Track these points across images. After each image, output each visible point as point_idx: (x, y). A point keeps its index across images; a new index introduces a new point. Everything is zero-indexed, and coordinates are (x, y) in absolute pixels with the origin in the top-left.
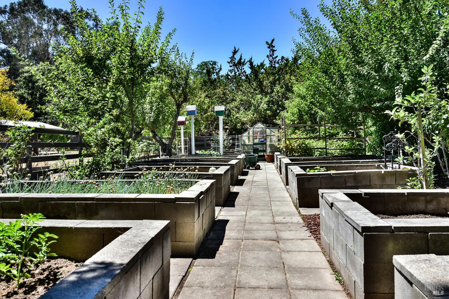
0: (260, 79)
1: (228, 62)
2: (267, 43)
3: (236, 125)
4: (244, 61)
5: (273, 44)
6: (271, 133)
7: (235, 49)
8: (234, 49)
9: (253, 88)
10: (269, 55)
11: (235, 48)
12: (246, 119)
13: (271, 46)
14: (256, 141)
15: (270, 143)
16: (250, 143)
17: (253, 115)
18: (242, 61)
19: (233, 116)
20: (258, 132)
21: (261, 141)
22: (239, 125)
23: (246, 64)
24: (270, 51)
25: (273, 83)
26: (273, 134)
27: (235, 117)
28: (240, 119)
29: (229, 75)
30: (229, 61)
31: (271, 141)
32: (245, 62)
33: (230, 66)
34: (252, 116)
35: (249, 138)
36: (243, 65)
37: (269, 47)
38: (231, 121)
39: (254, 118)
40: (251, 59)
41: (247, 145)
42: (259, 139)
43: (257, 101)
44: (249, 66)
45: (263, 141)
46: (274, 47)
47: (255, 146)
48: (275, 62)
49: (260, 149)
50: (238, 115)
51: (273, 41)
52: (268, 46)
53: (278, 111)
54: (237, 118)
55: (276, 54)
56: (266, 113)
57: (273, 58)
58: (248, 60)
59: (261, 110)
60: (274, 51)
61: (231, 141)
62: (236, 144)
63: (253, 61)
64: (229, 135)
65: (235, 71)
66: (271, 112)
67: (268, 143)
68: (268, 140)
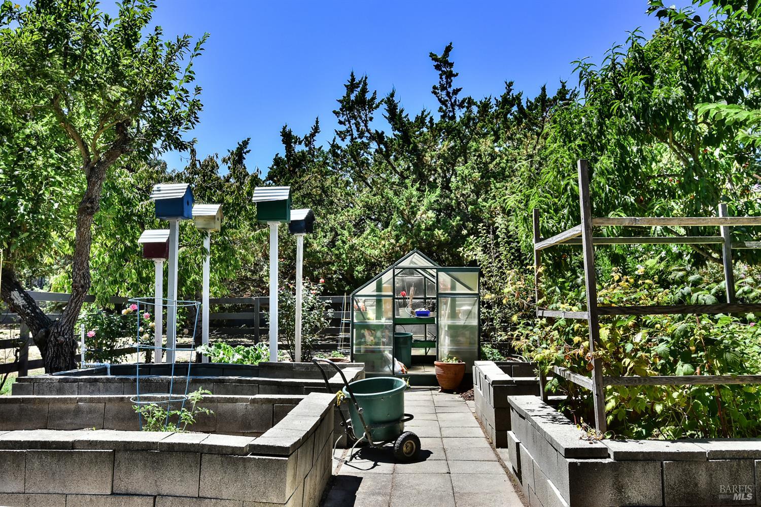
0: (416, 146)
1: (334, 112)
2: (433, 57)
3: (351, 269)
4: (373, 98)
5: (450, 60)
6: (453, 288)
7: (353, 79)
8: (350, 78)
9: (396, 172)
10: (438, 85)
11: (352, 75)
12: (377, 252)
13: (443, 64)
14: (405, 313)
15: (450, 322)
16: (383, 321)
17: (397, 240)
18: (368, 96)
19: (344, 242)
20: (409, 285)
21: (419, 314)
22: (360, 268)
23: (377, 106)
24: (441, 75)
25: (450, 160)
26: (460, 289)
27: (346, 247)
28: (363, 253)
29: (339, 148)
30: (338, 110)
31: (453, 315)
32: (377, 101)
33: (341, 122)
34: (393, 241)
35: (379, 302)
36: (371, 108)
37: (438, 67)
38: (338, 256)
39: (400, 247)
40: (392, 95)
41: (368, 327)
42: (414, 306)
43: (409, 200)
44: (387, 115)
45: (426, 314)
46: (451, 65)
47: (399, 329)
48: (453, 105)
49: (415, 337)
50: (355, 241)
51: (448, 49)
52: (436, 63)
53: (465, 232)
54: (352, 247)
55: (455, 84)
56: (432, 236)
57: (448, 94)
58: (385, 97)
59: (419, 226)
60: (450, 75)
61: (330, 312)
62: (344, 320)
63: (396, 99)
64: (324, 293)
65: (352, 135)
66: (446, 231)
67: (445, 321)
68: (445, 310)
